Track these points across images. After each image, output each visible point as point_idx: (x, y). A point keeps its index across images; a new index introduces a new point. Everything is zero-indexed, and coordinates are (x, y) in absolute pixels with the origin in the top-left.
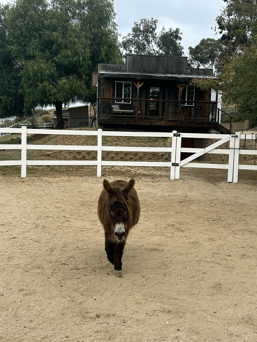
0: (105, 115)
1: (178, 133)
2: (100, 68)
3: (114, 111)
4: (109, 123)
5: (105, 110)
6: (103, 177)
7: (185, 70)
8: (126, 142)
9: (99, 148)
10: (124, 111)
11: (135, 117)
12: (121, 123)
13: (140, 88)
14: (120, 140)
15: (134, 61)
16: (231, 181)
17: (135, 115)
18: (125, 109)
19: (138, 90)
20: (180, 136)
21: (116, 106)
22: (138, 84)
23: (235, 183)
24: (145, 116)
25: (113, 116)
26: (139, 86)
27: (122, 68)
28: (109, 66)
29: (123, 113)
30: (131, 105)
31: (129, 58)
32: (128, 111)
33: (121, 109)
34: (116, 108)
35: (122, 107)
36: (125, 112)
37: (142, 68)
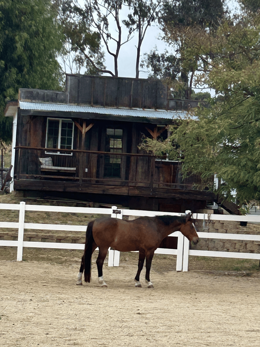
0: (27, 175)
1: (118, 210)
2: (22, 95)
3: (42, 168)
4: (34, 188)
5: (27, 167)
6: (24, 262)
7: (165, 103)
8: (61, 220)
9: (21, 226)
10: (59, 168)
11: (78, 180)
12: (53, 190)
13: (87, 133)
14: (50, 218)
15: (80, 84)
16: (180, 270)
17: (78, 177)
18: (62, 165)
19: (84, 136)
20: (120, 213)
21: (47, 159)
22: (84, 126)
23: (185, 272)
24: (97, 178)
25: (41, 177)
26: (85, 130)
27: (58, 97)
28: (38, 93)
29: (59, 173)
30: (73, 158)
31: (71, 80)
32: (66, 168)
33: (55, 165)
34: (46, 163)
35: (56, 161)
36: (61, 170)
37: (92, 97)
